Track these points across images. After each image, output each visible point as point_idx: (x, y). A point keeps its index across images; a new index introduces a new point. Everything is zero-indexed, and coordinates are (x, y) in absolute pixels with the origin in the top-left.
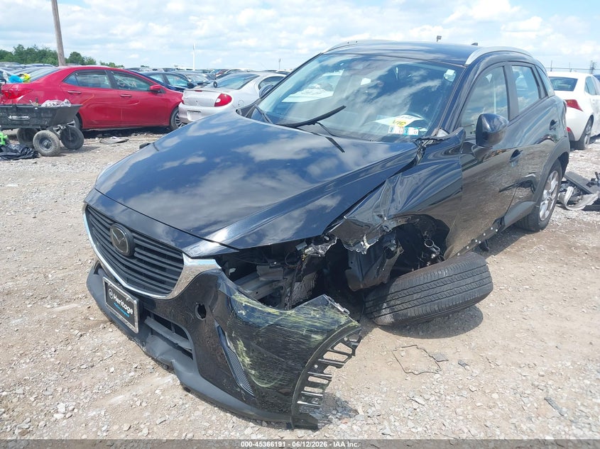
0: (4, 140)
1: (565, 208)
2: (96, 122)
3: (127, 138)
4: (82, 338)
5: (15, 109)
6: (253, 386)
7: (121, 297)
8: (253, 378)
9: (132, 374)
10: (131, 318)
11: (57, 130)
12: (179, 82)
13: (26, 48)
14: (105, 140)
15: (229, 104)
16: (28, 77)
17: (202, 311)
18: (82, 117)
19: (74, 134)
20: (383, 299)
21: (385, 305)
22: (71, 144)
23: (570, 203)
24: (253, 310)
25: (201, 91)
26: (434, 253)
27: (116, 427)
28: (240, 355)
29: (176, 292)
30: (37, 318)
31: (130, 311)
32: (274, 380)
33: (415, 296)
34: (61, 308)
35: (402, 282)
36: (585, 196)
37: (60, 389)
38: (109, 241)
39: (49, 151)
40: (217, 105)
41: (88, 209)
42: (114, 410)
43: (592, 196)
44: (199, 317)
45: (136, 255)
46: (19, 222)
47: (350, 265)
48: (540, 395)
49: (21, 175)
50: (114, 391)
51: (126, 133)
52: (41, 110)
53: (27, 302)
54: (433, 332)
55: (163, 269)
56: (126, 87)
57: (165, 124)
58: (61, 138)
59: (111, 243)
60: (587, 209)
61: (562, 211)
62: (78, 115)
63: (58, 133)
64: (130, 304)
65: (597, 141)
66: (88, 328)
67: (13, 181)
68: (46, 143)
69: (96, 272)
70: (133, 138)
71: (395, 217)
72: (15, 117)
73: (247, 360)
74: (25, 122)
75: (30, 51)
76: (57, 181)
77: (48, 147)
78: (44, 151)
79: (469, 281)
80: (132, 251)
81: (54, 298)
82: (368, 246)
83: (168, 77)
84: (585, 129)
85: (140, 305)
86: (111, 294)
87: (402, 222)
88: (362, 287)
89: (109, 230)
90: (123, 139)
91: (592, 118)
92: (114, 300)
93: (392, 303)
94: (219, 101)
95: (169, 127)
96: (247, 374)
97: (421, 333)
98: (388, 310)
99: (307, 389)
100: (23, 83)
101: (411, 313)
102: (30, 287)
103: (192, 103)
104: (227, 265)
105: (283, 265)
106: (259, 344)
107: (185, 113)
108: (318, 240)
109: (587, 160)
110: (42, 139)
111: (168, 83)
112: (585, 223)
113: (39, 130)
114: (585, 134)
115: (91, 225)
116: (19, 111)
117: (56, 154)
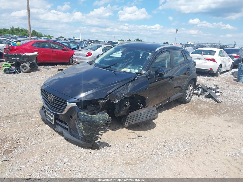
0: (10, 66)
1: (198, 96)
2: (42, 60)
3: (53, 67)
4: (38, 127)
5: (14, 56)
6: (83, 135)
7: (49, 114)
8: (84, 133)
9: (52, 136)
10: (52, 120)
11: (28, 63)
12: (74, 45)
13: (15, 28)
14: (45, 67)
15: (91, 56)
16: (19, 44)
17: (72, 117)
18: (38, 59)
19: (34, 65)
20: (125, 119)
21: (126, 121)
22: (33, 68)
23: (201, 94)
24: (85, 115)
25: (81, 51)
26: (141, 106)
27: (48, 147)
28: (81, 127)
29: (65, 112)
30: (25, 122)
31: (52, 118)
32: (89, 133)
33: (134, 118)
34: (32, 120)
35: (131, 114)
36: (206, 92)
37: (33, 139)
38: (47, 99)
39: (26, 71)
40: (86, 56)
41: (42, 90)
42: (47, 143)
43: (208, 92)
44: (70, 119)
45: (55, 102)
46: (17, 95)
47: (115, 109)
48: (163, 144)
49: (16, 79)
50: (47, 139)
51: (53, 64)
52: (24, 56)
53: (22, 118)
54: (140, 129)
55: (62, 106)
56: (54, 48)
57: (68, 62)
58: (30, 66)
59: (48, 99)
60: (206, 97)
61: (198, 97)
62: (36, 58)
63: (29, 64)
64: (52, 116)
65: (225, 73)
66: (40, 125)
67: (14, 81)
68: (25, 68)
69: (42, 109)
70: (55, 67)
71: (127, 94)
72: (14, 58)
73: (83, 128)
74: (17, 60)
75: (17, 29)
76: (29, 82)
77: (25, 69)
78: (24, 70)
79: (149, 114)
80: (54, 101)
81: (30, 117)
82: (117, 101)
83: (70, 44)
84: (218, 69)
85: (55, 116)
86: (47, 114)
87: (129, 96)
88: (119, 116)
89: (47, 96)
90: (52, 67)
91: (221, 65)
92: (48, 116)
93: (128, 120)
94: (87, 54)
95: (69, 63)
96: (82, 132)
97: (136, 129)
98: (127, 123)
99: (97, 136)
100: (17, 46)
101: (133, 123)
102: (23, 114)
103: (78, 55)
104: (79, 106)
105: (95, 106)
106: (86, 124)
107: (75, 58)
108: (104, 99)
109: (216, 80)
110: (24, 66)
111: (70, 46)
112: (203, 101)
113: (22, 63)
114: (218, 71)
115: (42, 94)
116: (16, 56)
117: (28, 72)
